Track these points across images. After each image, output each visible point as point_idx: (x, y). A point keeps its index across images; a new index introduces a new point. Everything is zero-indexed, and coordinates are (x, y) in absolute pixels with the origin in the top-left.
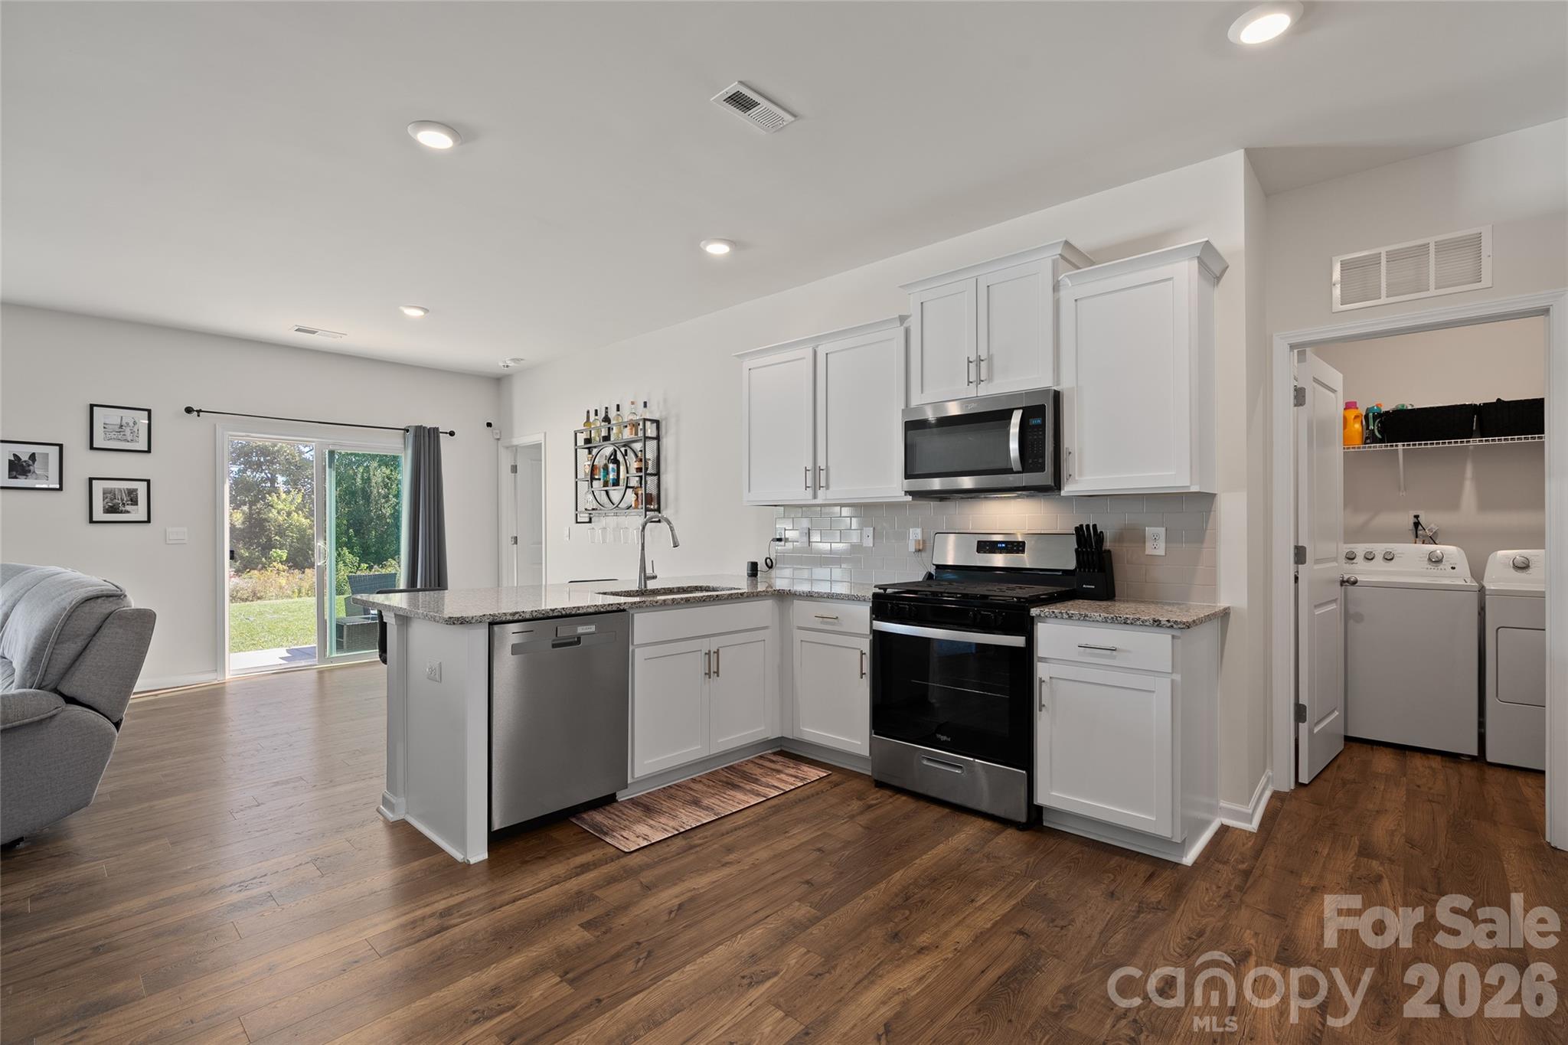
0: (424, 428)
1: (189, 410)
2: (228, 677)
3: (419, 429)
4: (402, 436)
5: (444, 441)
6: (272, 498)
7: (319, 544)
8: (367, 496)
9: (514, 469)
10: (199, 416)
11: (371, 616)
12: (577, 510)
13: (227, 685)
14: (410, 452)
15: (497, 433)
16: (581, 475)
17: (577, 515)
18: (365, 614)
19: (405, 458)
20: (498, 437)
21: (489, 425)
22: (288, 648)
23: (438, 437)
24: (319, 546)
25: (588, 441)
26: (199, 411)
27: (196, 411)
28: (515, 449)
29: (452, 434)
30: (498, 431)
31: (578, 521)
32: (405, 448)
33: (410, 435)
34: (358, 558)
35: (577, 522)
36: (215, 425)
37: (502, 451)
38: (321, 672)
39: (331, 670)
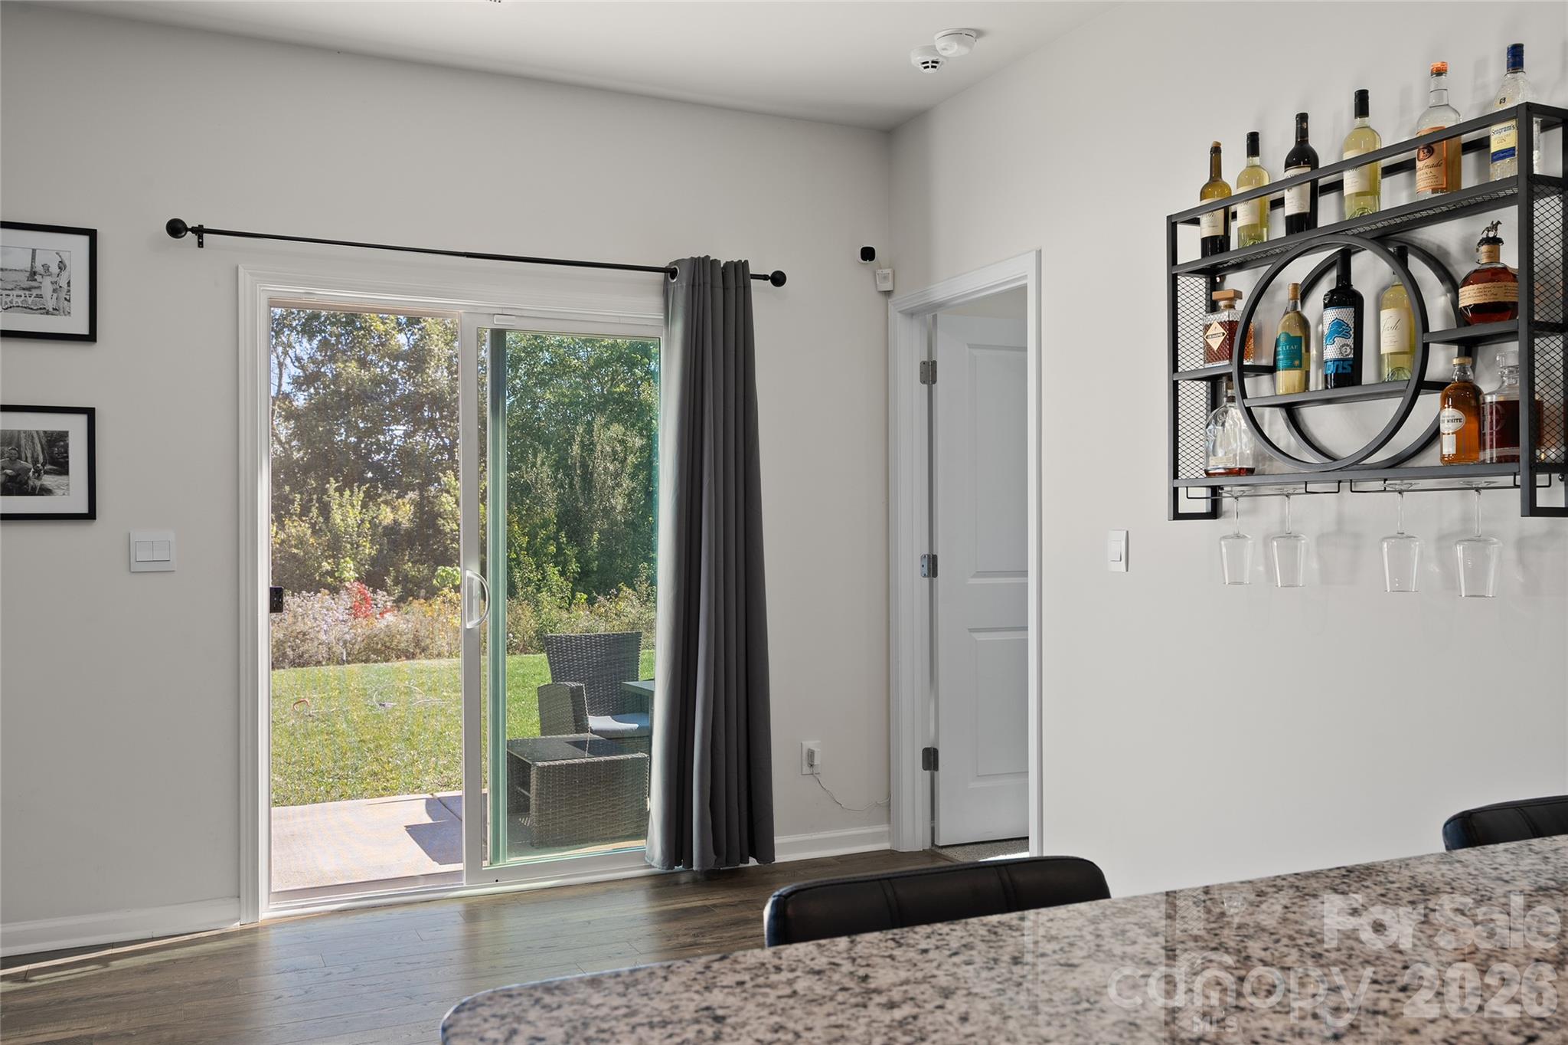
0: (715, 262)
1: (176, 228)
2: (267, 911)
3: (702, 267)
4: (659, 288)
5: (760, 293)
6: (448, 478)
7: (468, 573)
8: (587, 478)
9: (929, 372)
10: (201, 245)
11: (589, 736)
12: (1176, 476)
13: (261, 937)
14: (678, 329)
15: (885, 278)
16: (1192, 359)
17: (1176, 490)
18: (577, 732)
19: (669, 341)
20: (888, 287)
21: (868, 254)
22: (428, 796)
23: (747, 289)
24: (471, 580)
25: (1215, 245)
26: (199, 231)
27: (194, 230)
28: (928, 315)
29: (778, 279)
30: (889, 271)
31: (1183, 509)
32: (668, 320)
33: (680, 284)
34: (571, 585)
35: (1177, 516)
36: (237, 268)
37: (899, 324)
38: (473, 911)
39: (499, 903)
